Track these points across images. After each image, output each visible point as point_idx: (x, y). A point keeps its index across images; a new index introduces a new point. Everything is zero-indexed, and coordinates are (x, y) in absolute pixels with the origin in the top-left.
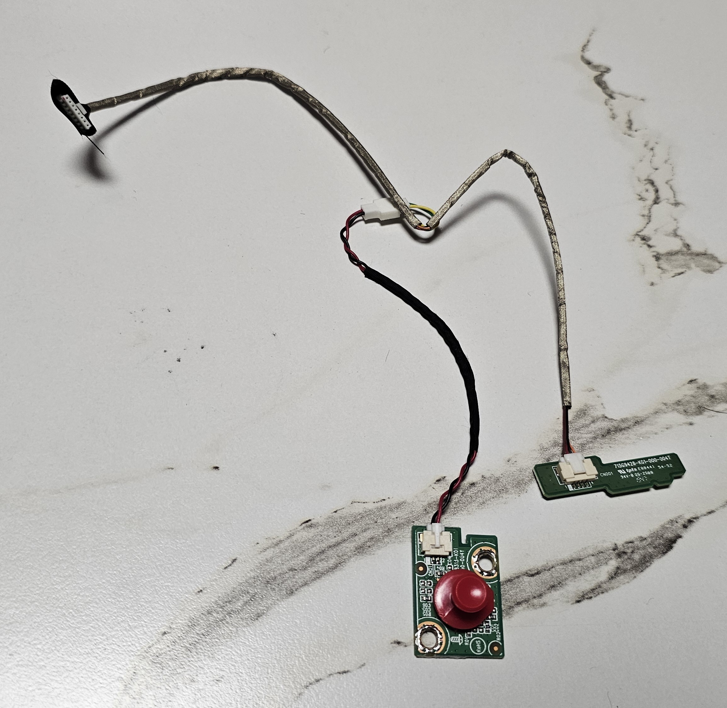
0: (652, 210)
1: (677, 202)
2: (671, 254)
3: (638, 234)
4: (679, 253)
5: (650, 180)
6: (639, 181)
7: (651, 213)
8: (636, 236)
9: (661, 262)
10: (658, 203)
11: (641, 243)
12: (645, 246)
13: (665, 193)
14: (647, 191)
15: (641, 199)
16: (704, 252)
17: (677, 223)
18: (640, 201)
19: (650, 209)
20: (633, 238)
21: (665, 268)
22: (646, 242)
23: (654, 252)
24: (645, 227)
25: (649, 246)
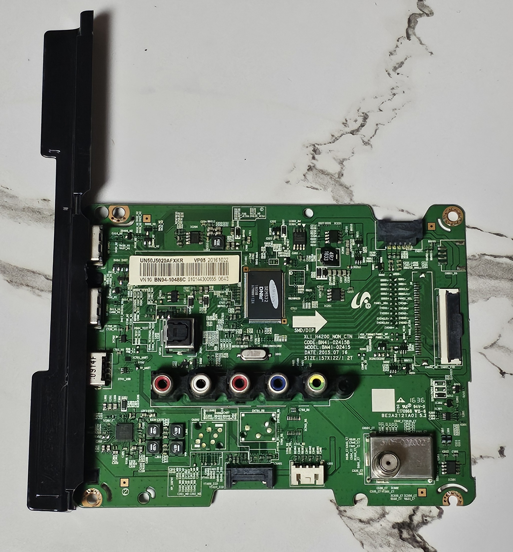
0: (343, 135)
1: (369, 142)
2: (323, 172)
3: (316, 145)
4: (330, 176)
5: (367, 115)
6: (358, 111)
7: (340, 138)
9: (310, 173)
12: (312, 156)
13: (367, 131)
14: (356, 121)
15: (345, 124)
16: (348, 186)
18: (343, 125)
23: (313, 163)
24: (325, 144)
25: (314, 158)
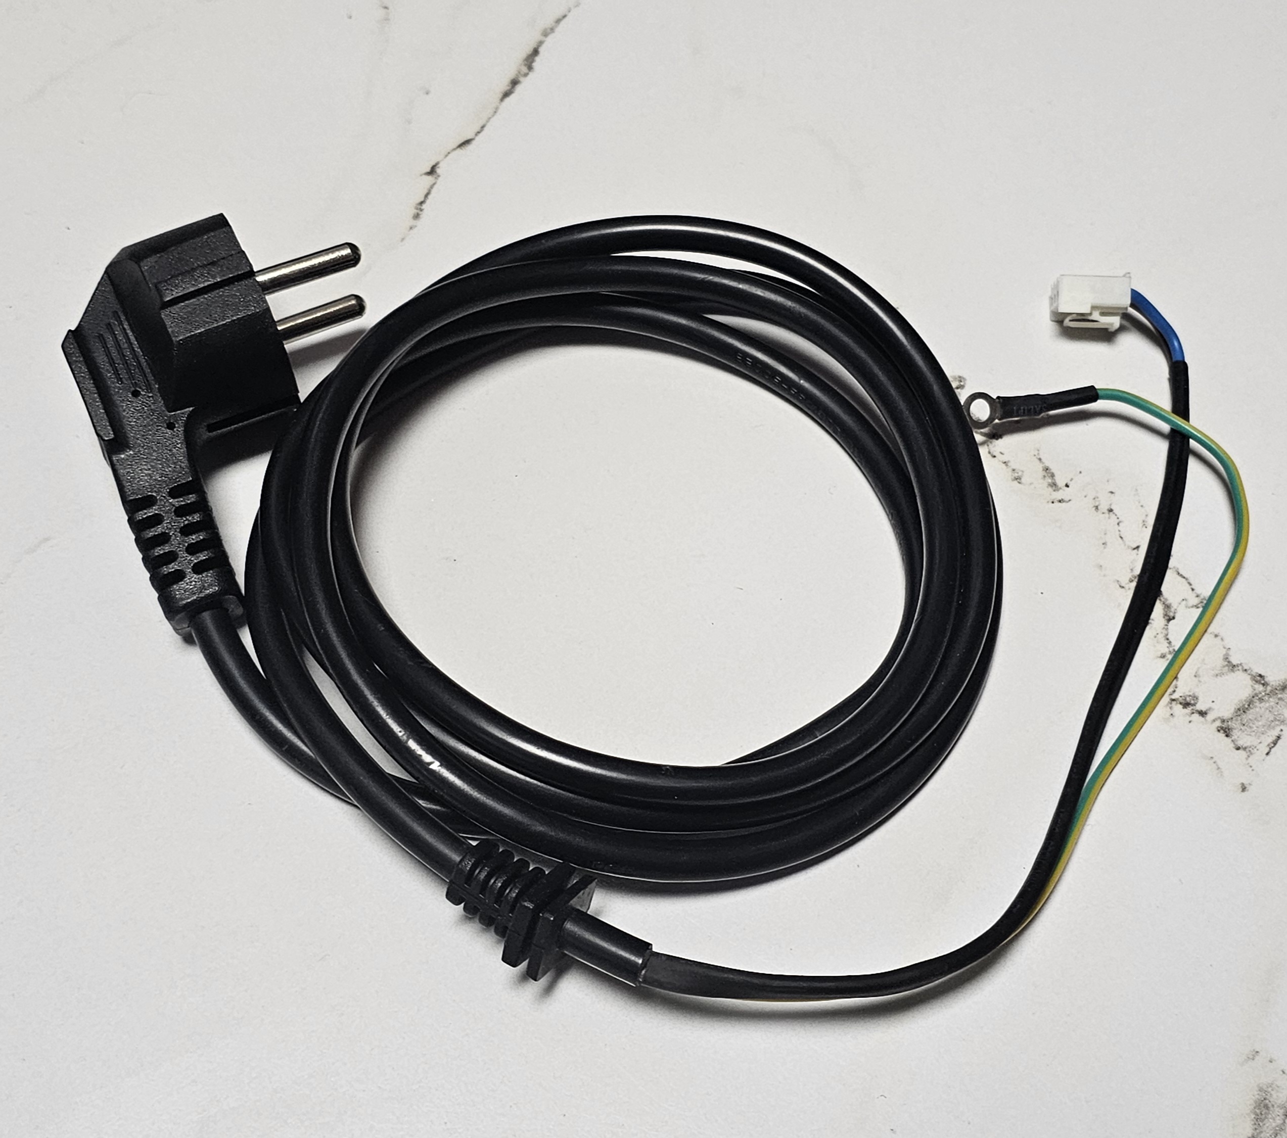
8: (1171, 703)
10: (1174, 618)
11: (1187, 714)
17: (1222, 639)
19: (1168, 639)
20: (1169, 712)
21: (1248, 744)
22: (1194, 707)
